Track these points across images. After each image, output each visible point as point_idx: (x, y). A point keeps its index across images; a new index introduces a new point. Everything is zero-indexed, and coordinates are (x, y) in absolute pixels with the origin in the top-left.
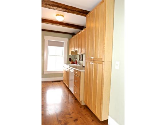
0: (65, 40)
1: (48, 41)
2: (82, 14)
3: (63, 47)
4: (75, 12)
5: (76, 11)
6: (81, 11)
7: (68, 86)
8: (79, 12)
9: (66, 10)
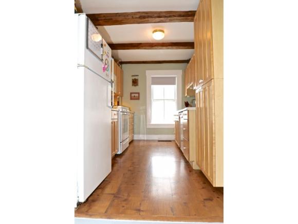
0: (176, 73)
1: (152, 77)
2: (186, 19)
3: (175, 84)
4: (175, 18)
5: (175, 16)
6: (183, 14)
7: (179, 145)
8: (180, 16)
9: (161, 19)
